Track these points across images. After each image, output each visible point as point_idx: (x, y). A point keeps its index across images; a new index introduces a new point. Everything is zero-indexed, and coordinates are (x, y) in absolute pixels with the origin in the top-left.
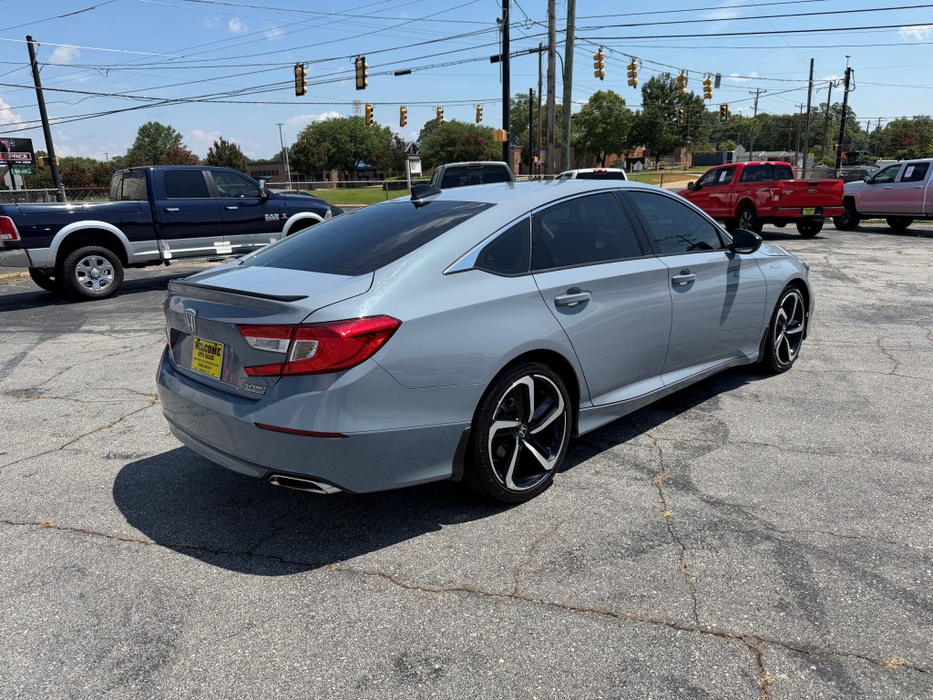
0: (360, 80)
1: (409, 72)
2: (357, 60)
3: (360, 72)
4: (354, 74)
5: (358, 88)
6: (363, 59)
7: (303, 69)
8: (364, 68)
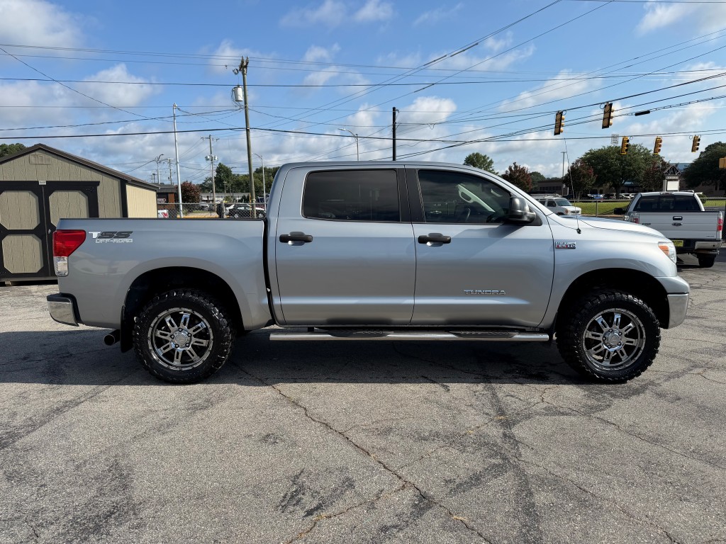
0: (607, 120)
1: (648, 112)
2: (606, 106)
3: (607, 115)
4: (602, 116)
5: (604, 127)
6: (611, 105)
7: (562, 115)
8: (610, 111)
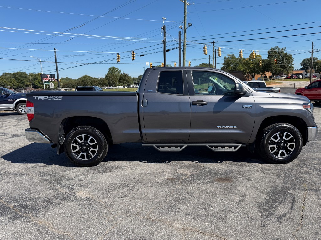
1: (143, 55)
5: (132, 60)
6: (133, 52)
7: (118, 55)
8: (134, 54)
